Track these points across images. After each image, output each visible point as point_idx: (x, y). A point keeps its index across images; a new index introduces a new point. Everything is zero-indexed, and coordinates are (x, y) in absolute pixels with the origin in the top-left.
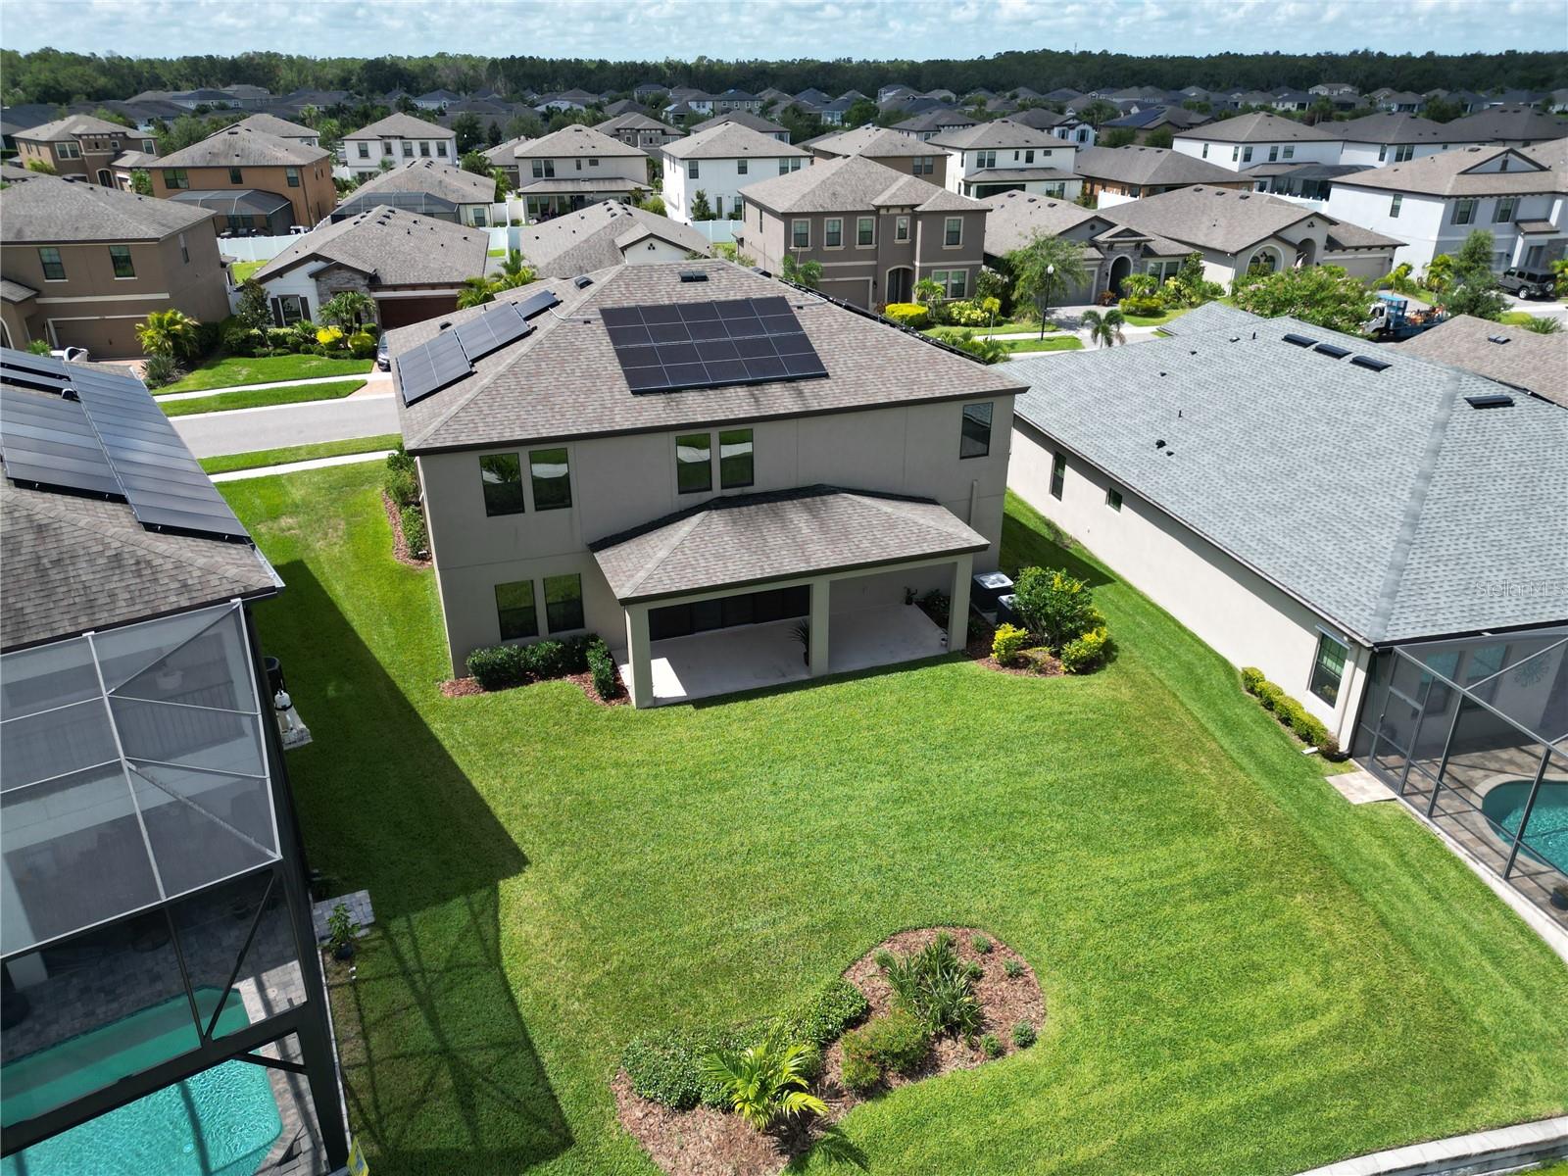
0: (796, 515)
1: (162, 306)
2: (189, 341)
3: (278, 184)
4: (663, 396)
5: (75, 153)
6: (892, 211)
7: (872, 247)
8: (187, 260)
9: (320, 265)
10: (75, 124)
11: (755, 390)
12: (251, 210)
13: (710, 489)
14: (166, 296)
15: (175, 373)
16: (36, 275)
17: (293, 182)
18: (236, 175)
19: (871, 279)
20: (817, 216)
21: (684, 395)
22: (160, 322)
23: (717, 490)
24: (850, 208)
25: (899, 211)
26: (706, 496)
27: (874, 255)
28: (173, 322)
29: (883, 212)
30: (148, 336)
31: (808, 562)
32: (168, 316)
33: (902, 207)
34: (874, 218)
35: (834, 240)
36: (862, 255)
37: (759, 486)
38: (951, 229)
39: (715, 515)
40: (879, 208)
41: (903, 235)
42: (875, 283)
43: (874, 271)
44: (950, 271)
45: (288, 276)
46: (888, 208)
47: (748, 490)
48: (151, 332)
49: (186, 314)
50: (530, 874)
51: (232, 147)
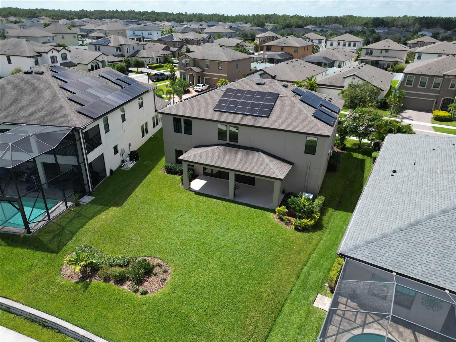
3: (291, 52)
4: (220, 113)
5: (264, 41)
6: (450, 77)
7: (439, 89)
10: (267, 34)
11: (244, 117)
12: (279, 58)
13: (226, 140)
14: (226, 75)
16: (204, 67)
17: (295, 51)
18: (282, 48)
19: (435, 100)
20: (418, 75)
21: (225, 113)
22: (222, 81)
23: (228, 141)
24: (432, 74)
25: (453, 77)
26: (225, 142)
27: (438, 92)
29: (446, 77)
33: (455, 76)
34: (442, 79)
35: (423, 84)
36: (433, 91)
37: (237, 143)
40: (444, 75)
41: (453, 86)
42: (436, 102)
43: (437, 98)
46: (448, 76)
48: (220, 83)
51: (284, 41)
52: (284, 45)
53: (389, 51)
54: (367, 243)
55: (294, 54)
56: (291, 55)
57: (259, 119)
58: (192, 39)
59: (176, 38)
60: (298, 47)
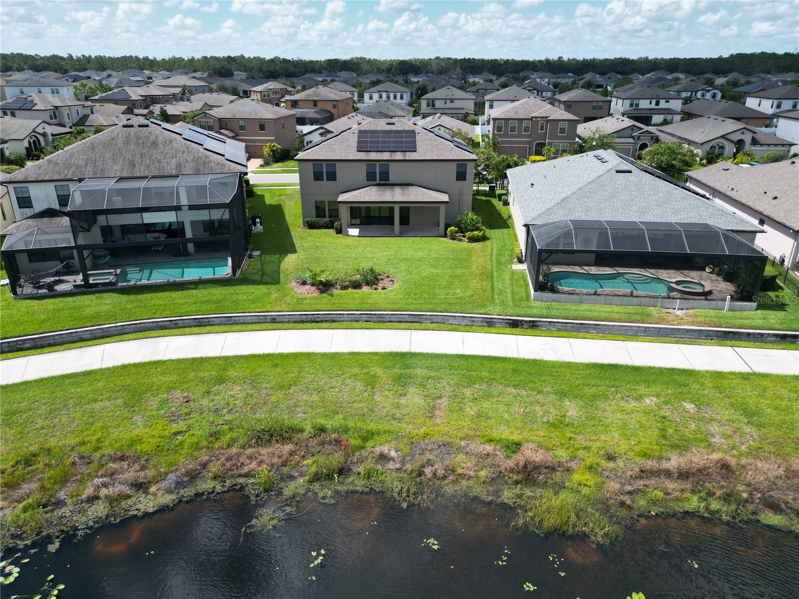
0: (398, 190)
1: (272, 141)
2: (278, 153)
3: (329, 107)
4: (365, 152)
5: (268, 96)
6: (538, 119)
7: (529, 133)
8: (283, 128)
9: (323, 130)
10: (270, 85)
11: (392, 153)
12: (317, 116)
13: (376, 180)
14: (274, 138)
15: (272, 163)
16: (237, 129)
17: (334, 107)
18: (315, 103)
19: (528, 146)
20: (507, 120)
21: (372, 152)
22: (270, 146)
23: (378, 181)
24: (520, 117)
25: (541, 119)
26: (375, 182)
27: (530, 136)
28: (274, 146)
29: (534, 119)
30: (266, 151)
31: (393, 199)
32: (273, 144)
33: (542, 117)
34: (531, 122)
35: (513, 129)
36: (525, 136)
37: (390, 182)
38: (562, 127)
39: (375, 187)
40: (532, 117)
41: (542, 129)
42: (529, 148)
43: (529, 143)
44: (561, 144)
45: (313, 134)
46: (536, 117)
47: (387, 182)
48: (267, 149)
49: (278, 144)
50: (296, 254)
51: (316, 93)
52: (316, 98)
53: (454, 101)
54: (539, 215)
55: (333, 111)
56: (330, 112)
57: (407, 154)
58: (163, 96)
59: (135, 95)
60: (338, 101)
